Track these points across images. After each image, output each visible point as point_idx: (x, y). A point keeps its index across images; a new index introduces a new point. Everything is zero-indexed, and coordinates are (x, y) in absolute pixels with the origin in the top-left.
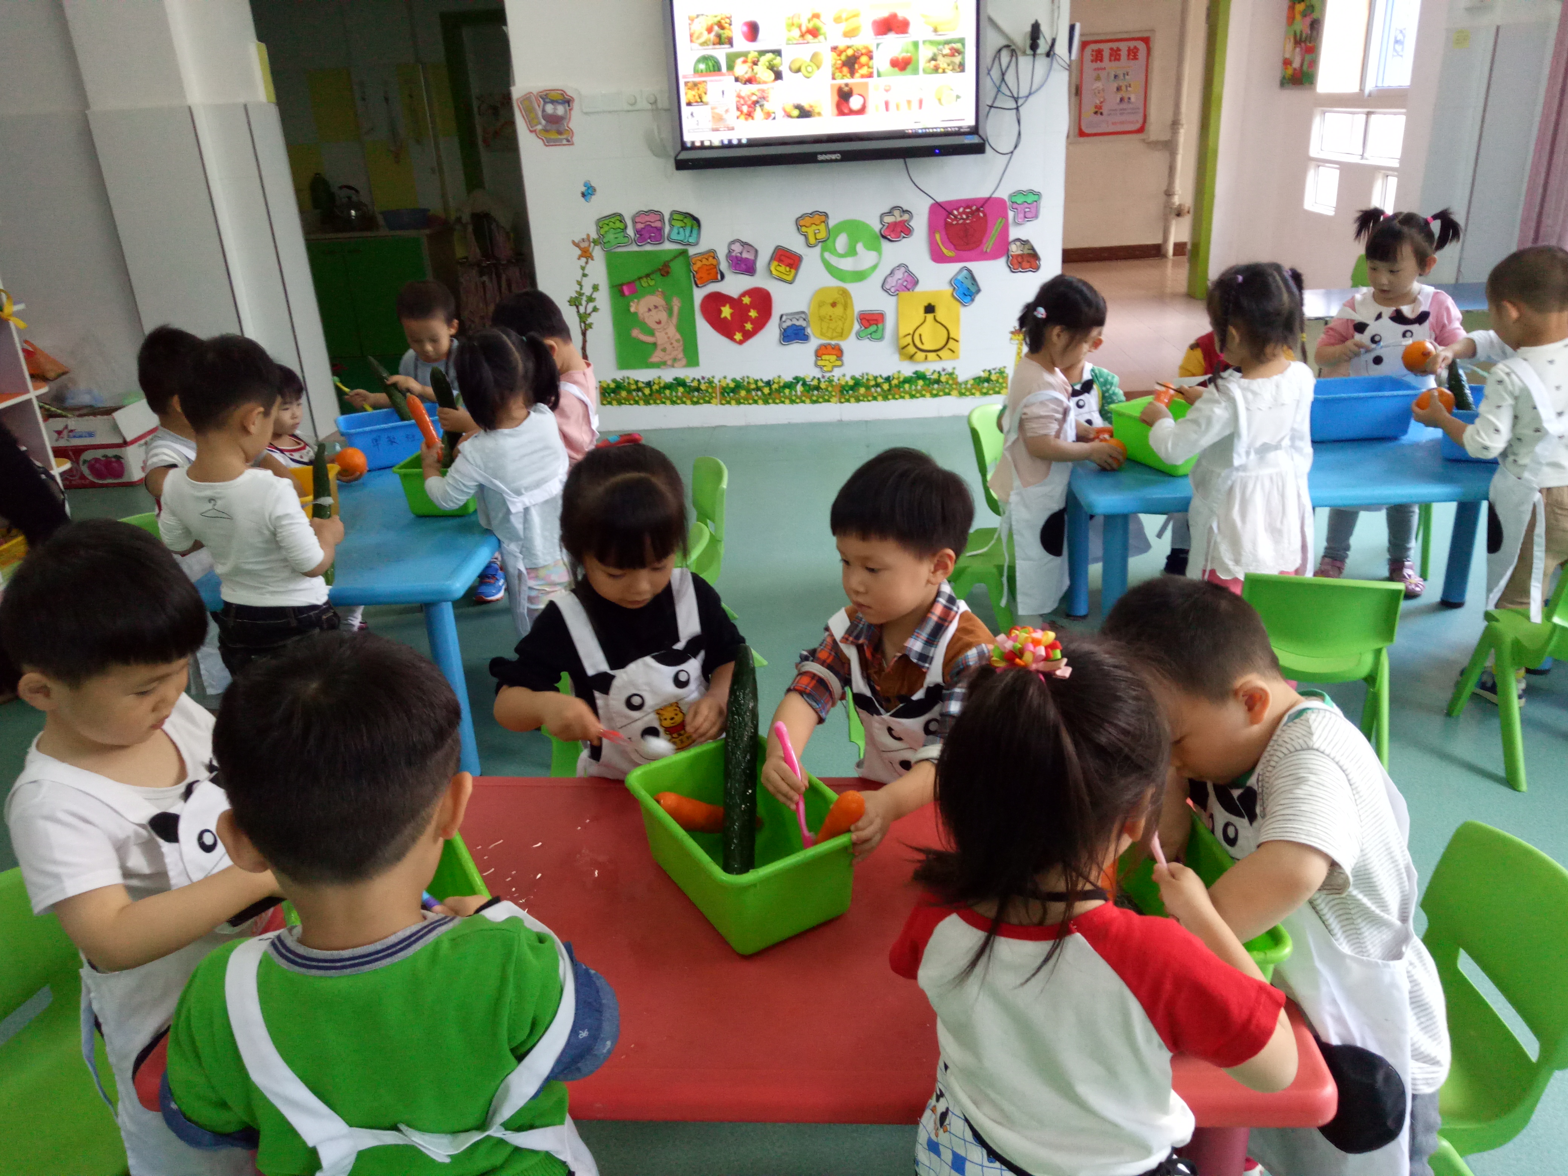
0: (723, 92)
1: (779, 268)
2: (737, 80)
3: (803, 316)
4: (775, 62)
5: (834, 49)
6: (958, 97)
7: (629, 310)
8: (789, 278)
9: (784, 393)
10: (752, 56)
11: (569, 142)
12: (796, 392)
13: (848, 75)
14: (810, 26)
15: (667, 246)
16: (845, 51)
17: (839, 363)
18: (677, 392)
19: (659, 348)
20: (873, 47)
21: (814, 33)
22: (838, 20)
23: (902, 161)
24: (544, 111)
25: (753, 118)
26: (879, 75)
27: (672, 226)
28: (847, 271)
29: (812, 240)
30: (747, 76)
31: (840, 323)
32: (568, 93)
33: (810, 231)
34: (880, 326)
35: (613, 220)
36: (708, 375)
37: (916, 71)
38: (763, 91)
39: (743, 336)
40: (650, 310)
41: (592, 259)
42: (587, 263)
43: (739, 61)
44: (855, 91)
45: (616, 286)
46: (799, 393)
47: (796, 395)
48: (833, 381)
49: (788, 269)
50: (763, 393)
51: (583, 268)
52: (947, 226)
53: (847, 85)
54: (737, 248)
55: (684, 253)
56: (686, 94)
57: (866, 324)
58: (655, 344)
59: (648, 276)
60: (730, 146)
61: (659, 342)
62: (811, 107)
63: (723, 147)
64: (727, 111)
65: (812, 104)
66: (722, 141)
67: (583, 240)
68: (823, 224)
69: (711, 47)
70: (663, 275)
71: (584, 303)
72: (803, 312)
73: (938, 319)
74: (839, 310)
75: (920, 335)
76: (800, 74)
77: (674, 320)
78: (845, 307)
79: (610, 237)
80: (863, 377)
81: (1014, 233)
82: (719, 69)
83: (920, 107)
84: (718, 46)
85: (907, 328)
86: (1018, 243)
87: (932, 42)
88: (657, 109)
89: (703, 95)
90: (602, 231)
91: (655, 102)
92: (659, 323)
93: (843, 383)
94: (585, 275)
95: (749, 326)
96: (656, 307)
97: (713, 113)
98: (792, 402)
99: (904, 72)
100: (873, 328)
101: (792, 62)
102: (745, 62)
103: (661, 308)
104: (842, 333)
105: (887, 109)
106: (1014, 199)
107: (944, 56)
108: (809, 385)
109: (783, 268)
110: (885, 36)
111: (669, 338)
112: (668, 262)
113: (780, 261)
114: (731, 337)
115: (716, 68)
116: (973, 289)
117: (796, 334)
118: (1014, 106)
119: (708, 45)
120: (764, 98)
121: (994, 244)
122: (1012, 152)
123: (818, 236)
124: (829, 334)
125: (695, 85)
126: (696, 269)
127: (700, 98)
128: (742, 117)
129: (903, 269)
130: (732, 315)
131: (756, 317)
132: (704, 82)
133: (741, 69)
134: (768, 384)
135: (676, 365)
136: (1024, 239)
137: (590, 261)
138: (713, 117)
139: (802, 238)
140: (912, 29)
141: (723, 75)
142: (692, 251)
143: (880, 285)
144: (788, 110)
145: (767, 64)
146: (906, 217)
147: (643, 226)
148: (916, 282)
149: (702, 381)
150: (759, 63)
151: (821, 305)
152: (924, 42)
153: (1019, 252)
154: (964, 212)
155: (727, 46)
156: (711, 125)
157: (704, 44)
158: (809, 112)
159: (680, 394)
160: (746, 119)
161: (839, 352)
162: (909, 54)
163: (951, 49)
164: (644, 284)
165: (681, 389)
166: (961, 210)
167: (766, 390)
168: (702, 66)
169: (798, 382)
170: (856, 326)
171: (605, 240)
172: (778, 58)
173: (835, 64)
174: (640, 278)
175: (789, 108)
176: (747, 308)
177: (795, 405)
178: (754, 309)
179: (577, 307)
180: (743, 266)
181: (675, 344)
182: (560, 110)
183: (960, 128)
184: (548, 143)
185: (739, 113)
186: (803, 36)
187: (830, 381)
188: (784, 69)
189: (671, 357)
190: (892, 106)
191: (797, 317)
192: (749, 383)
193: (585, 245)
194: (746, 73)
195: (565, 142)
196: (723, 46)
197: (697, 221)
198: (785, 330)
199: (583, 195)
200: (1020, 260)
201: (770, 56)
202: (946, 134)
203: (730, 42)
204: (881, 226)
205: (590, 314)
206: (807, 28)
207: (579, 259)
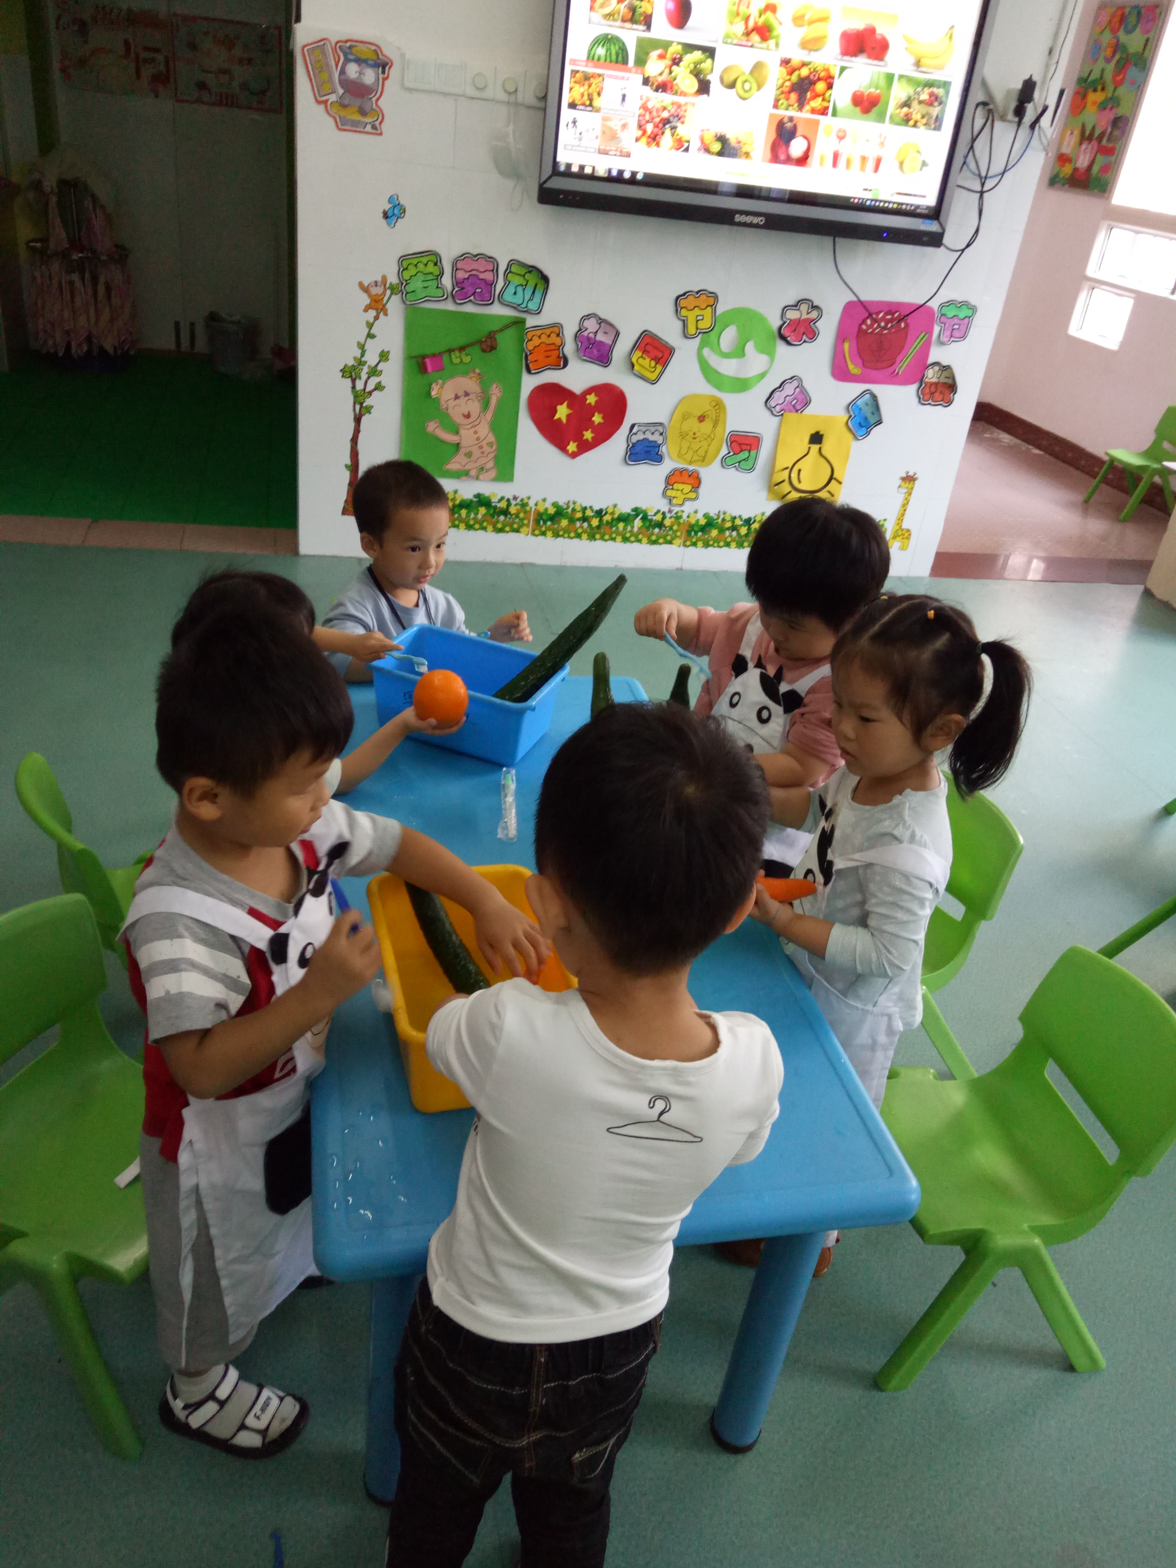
0: (624, 96)
1: (641, 360)
2: (646, 81)
3: (661, 429)
4: (703, 66)
5: (786, 62)
6: (924, 164)
7: (429, 394)
8: (653, 376)
9: (617, 528)
10: (675, 49)
11: (376, 130)
12: (633, 527)
13: (796, 105)
14: (761, 21)
15: (497, 310)
16: (799, 69)
17: (693, 495)
18: (477, 514)
19: (463, 451)
20: (835, 72)
21: (764, 32)
22: (798, 20)
23: (831, 239)
24: (343, 72)
25: (658, 145)
26: (834, 114)
27: (507, 282)
28: (728, 377)
29: (692, 330)
30: (660, 79)
31: (705, 443)
32: (385, 52)
33: (691, 316)
34: (753, 453)
35: (425, 260)
36: (522, 495)
37: (881, 118)
38: (679, 106)
39: (578, 447)
40: (457, 397)
41: (386, 314)
42: (376, 318)
43: (654, 54)
44: (799, 132)
45: (415, 357)
46: (636, 529)
47: (631, 531)
48: (681, 517)
49: (653, 363)
50: (590, 525)
51: (370, 326)
52: (860, 333)
53: (791, 119)
54: (591, 325)
55: (520, 322)
56: (571, 89)
57: (737, 449)
58: (458, 445)
59: (462, 349)
60: (618, 179)
61: (463, 444)
62: (739, 142)
63: (609, 179)
64: (624, 126)
65: (740, 139)
66: (610, 171)
67: (376, 282)
68: (709, 309)
69: (619, 23)
70: (484, 351)
71: (364, 376)
72: (661, 424)
73: (824, 452)
74: (707, 426)
75: (799, 471)
76: (734, 90)
77: (489, 415)
78: (715, 424)
79: (417, 284)
80: (718, 516)
81: (936, 354)
82: (625, 62)
83: (876, 170)
84: (628, 25)
85: (785, 460)
86: (937, 368)
87: (910, 80)
88: (516, 104)
89: (595, 96)
90: (407, 275)
91: (516, 91)
92: (468, 416)
93: (693, 521)
94: (370, 336)
95: (588, 435)
96: (467, 394)
97: (604, 126)
98: (626, 540)
99: (865, 116)
100: (744, 455)
101: (726, 70)
102: (662, 57)
103: (471, 396)
104: (705, 457)
105: (835, 165)
106: (944, 311)
107: (920, 102)
108: (651, 521)
109: (647, 362)
110: (854, 59)
111: (478, 439)
112: (495, 332)
113: (645, 352)
114: (563, 448)
115: (620, 58)
116: (872, 420)
117: (647, 452)
118: (979, 188)
119: (615, 20)
120: (679, 118)
121: (908, 365)
122: (963, 250)
123: (701, 325)
124: (688, 457)
125: (587, 78)
126: (531, 347)
127: (591, 100)
128: (644, 140)
129: (795, 383)
130: (569, 417)
131: (599, 424)
132: (599, 75)
133: (655, 67)
134: (600, 513)
135: (481, 477)
136: (945, 363)
137: (382, 314)
138: (604, 133)
139: (679, 324)
140: (890, 56)
141: (629, 71)
142: (531, 321)
143: (765, 400)
144: (707, 141)
145: (692, 66)
146: (814, 314)
147: (466, 275)
148: (806, 402)
149: (513, 502)
150: (681, 64)
151: (685, 417)
152: (901, 77)
153: (934, 380)
154: (883, 319)
155: (644, 28)
156: (596, 144)
157: (609, 16)
158: (734, 149)
159: (480, 516)
160: (649, 144)
161: (695, 481)
162: (878, 91)
163: (931, 95)
164: (457, 361)
165: (482, 510)
166: (881, 315)
167: (595, 522)
168: (601, 51)
169: (637, 515)
170: (724, 450)
171: (410, 288)
172: (709, 61)
173: (782, 86)
174: (450, 351)
175: (709, 137)
176: (592, 410)
177: (628, 545)
178: (599, 413)
179: (354, 381)
180: (595, 351)
181: (486, 449)
182: (369, 77)
183: (918, 207)
184: (343, 125)
185: (640, 133)
186: (748, 34)
187: (678, 517)
188: (714, 79)
189: (478, 464)
190: (842, 162)
191: (653, 429)
192: (574, 510)
193: (378, 290)
194: (661, 74)
195: (368, 128)
196: (635, 26)
197: (545, 279)
198: (634, 445)
199: (386, 215)
200: (933, 389)
201: (698, 55)
202: (899, 212)
203: (647, 21)
204: (780, 323)
205: (370, 393)
206: (756, 23)
207: (366, 310)
